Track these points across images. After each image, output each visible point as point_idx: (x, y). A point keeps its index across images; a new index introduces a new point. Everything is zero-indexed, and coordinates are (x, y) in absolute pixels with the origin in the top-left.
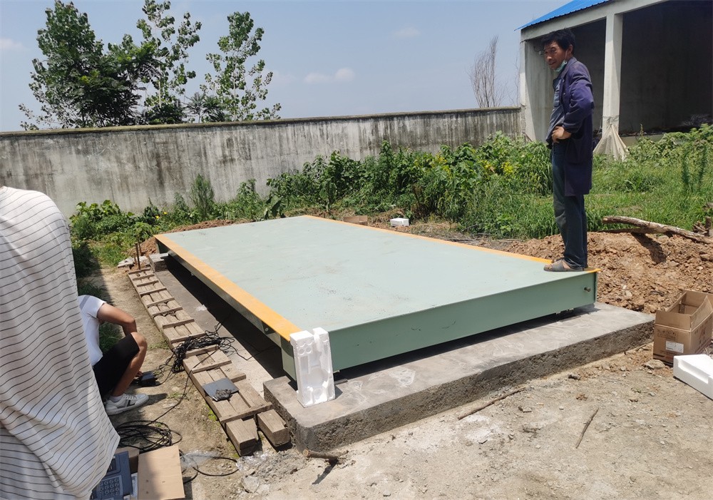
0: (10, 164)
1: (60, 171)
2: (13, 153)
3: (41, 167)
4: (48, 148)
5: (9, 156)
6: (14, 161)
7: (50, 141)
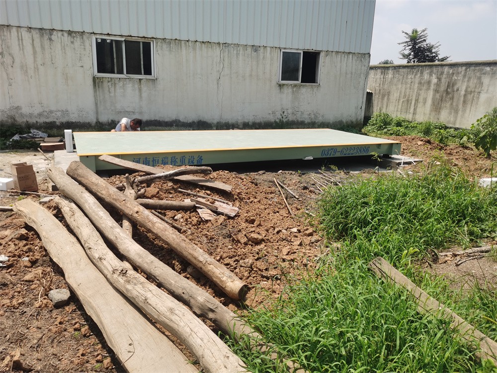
0: (461, 82)
1: (485, 91)
2: (464, 76)
3: (476, 87)
4: (484, 74)
5: (462, 78)
6: (463, 81)
7: (488, 69)
